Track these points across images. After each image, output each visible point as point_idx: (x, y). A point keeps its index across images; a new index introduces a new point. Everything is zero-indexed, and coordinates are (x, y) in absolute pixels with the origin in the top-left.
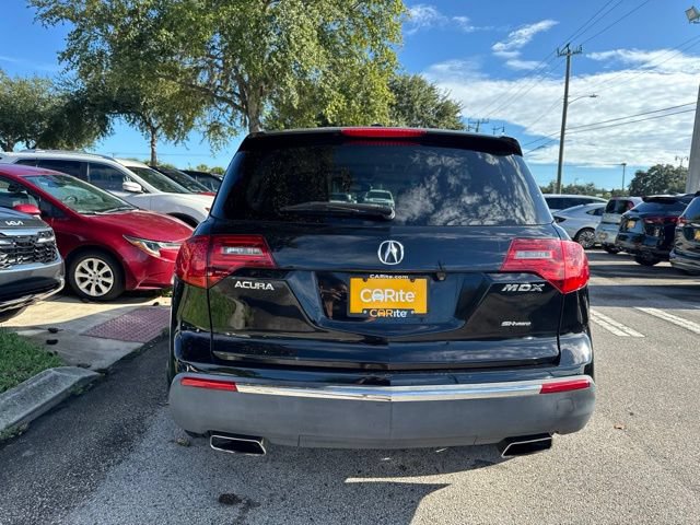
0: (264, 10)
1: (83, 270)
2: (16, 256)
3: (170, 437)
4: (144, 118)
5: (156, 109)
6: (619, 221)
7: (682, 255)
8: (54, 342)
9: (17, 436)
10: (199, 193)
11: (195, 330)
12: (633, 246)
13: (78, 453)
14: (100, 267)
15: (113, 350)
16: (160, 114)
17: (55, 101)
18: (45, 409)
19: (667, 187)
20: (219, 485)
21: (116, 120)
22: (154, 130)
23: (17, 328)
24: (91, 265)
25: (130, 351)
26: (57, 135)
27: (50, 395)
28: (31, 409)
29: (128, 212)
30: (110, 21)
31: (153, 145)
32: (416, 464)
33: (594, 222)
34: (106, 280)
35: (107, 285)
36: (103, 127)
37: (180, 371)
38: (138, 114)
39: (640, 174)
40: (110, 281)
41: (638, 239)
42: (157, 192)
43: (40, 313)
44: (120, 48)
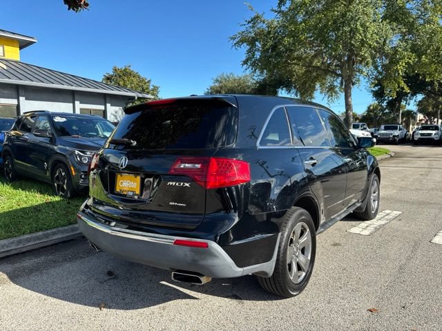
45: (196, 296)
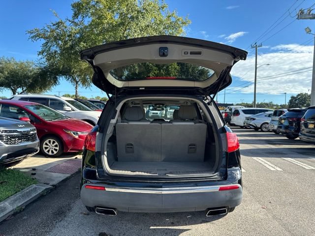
0: (124, 33)
1: (46, 144)
2: (21, 139)
3: (80, 212)
4: (73, 77)
5: (78, 73)
6: (278, 120)
7: (304, 135)
8: (35, 174)
9: (21, 211)
10: (96, 110)
11: (91, 168)
12: (284, 131)
13: (45, 218)
14: (54, 142)
15: (58, 177)
16: (80, 76)
17: (35, 71)
18: (32, 200)
19: (306, 103)
20: (99, 230)
21: (61, 78)
22: (77, 82)
23: (20, 168)
24: (50, 142)
25: (65, 178)
26: (35, 85)
27: (34, 195)
28: (26, 201)
29: (66, 119)
30: (60, 39)
31: (76, 89)
32: (178, 222)
33: (268, 120)
34: (56, 148)
35: (56, 150)
36: (55, 81)
37: (84, 183)
38: (70, 76)
39: (293, 98)
40: (58, 148)
41: (286, 128)
42: (78, 111)
43: (29, 162)
44: (64, 50)
45: (188, 228)
